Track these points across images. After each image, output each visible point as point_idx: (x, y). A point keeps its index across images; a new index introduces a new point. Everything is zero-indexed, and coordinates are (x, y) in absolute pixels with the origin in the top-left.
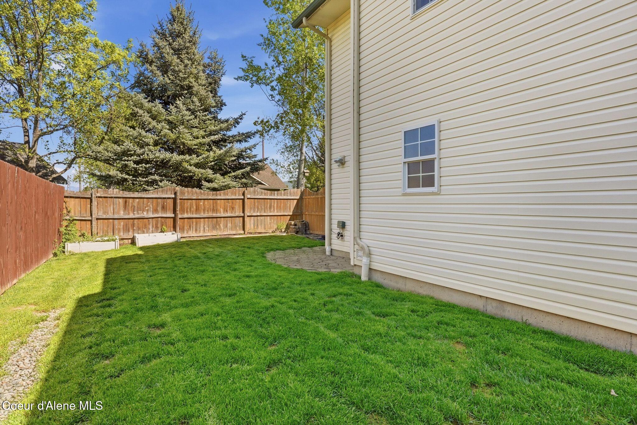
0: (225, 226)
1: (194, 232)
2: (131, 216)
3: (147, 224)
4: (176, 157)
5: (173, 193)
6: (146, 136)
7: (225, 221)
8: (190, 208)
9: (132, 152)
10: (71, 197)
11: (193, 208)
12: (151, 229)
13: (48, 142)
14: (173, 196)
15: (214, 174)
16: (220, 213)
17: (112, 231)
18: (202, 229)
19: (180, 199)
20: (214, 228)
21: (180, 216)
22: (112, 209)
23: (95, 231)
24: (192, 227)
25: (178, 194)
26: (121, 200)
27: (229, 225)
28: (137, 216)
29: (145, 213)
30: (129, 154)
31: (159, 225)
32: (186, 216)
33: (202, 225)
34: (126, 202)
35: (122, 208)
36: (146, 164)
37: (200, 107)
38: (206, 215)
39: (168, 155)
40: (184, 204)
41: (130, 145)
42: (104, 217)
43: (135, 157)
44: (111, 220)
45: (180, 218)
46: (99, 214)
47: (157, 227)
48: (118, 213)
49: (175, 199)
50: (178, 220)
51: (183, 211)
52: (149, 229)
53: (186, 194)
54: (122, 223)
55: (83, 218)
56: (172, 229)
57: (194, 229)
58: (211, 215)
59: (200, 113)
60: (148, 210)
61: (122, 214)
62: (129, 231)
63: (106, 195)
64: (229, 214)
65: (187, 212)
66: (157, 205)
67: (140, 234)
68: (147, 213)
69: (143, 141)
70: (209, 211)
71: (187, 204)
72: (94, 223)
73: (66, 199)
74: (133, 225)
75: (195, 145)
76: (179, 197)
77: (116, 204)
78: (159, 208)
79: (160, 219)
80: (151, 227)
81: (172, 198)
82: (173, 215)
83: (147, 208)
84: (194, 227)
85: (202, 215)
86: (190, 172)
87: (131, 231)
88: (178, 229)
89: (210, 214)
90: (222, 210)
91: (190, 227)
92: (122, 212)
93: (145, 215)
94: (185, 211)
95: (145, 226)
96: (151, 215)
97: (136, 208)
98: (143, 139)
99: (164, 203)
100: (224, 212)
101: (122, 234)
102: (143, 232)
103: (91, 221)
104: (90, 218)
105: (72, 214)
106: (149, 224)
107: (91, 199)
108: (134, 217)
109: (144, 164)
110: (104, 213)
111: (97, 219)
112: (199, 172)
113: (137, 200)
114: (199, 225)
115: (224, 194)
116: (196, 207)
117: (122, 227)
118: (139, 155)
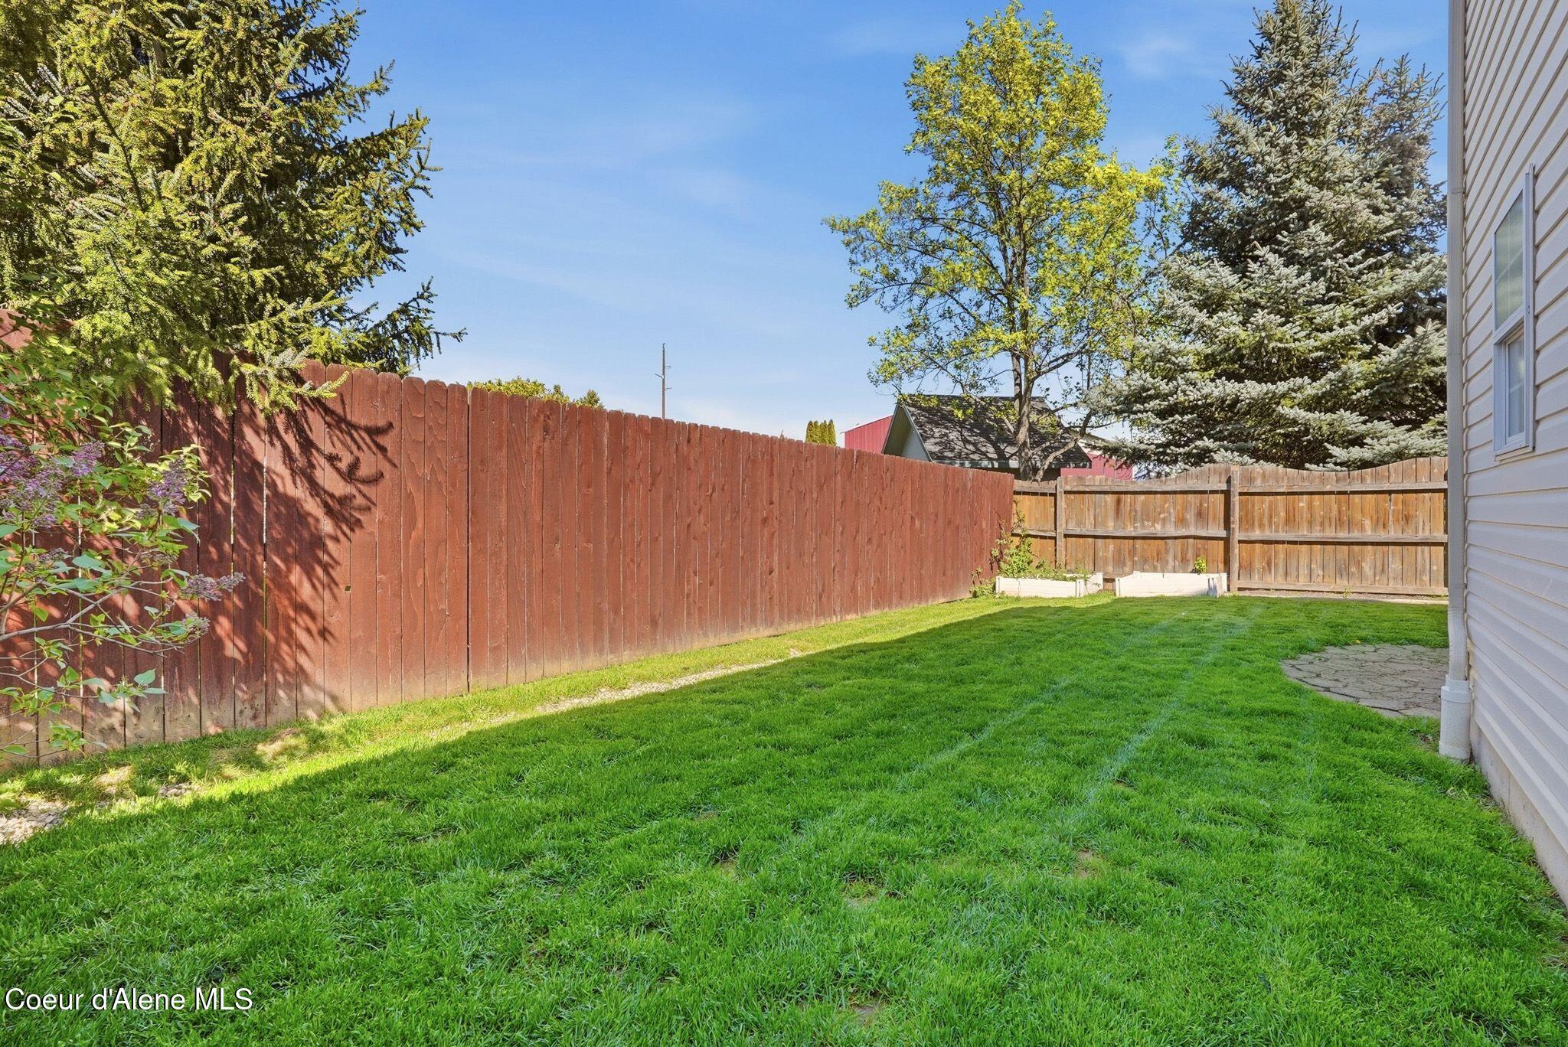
0: (1379, 568)
1: (1280, 579)
2: (1130, 531)
3: (1163, 551)
4: (1252, 389)
5: (1224, 479)
6: (1180, 352)
7: (1379, 556)
8: (1271, 517)
9: (1152, 392)
10: (1025, 493)
11: (1278, 515)
12: (1171, 563)
13: (1047, 390)
14: (1224, 487)
15: (1364, 423)
16: (1362, 528)
17: (1091, 564)
18: (1304, 571)
19: (1241, 494)
20: (1342, 571)
21: (1238, 536)
22: (1092, 518)
23: (1061, 557)
24: (1276, 565)
25: (1236, 482)
26: (1109, 498)
27: (1395, 566)
28: (1141, 532)
29: (1158, 527)
30: (1145, 398)
31: (1190, 555)
32: (1257, 534)
33: (1304, 562)
34: (1118, 502)
35: (1111, 513)
36: (1182, 414)
37: (1332, 244)
38: (1316, 534)
39: (1231, 388)
40: (1253, 505)
41: (1144, 376)
42: (1078, 532)
43: (1157, 401)
44: (1090, 540)
45: (1240, 542)
46: (1070, 526)
47: (1184, 560)
48: (1104, 524)
49: (1227, 494)
50: (1237, 545)
51: (1248, 521)
52: (1167, 562)
53: (1259, 482)
54: (1111, 547)
55: (1043, 534)
56: (1221, 566)
57: (1281, 571)
58: (1333, 535)
59: (1336, 260)
60: (1164, 520)
61: (1110, 528)
62: (1124, 564)
63: (1082, 489)
64: (1393, 534)
65: (1261, 526)
66: (1185, 508)
67: (1147, 571)
68: (1163, 526)
69: (1174, 363)
70: (1327, 524)
71: (1262, 505)
72: (1061, 541)
73: (1017, 497)
74: (1132, 553)
75: (1317, 349)
76: (1237, 488)
77: (1100, 506)
78: (1190, 516)
79: (1191, 541)
80: (1170, 558)
81: (1222, 492)
82: (1223, 534)
83: (1162, 516)
84: (1281, 564)
85: (1304, 533)
86: (1295, 422)
87: (1129, 564)
88: (1235, 566)
89: (1330, 534)
90: (1368, 523)
91: (1269, 564)
92: (1111, 524)
93: (1158, 529)
94: (1256, 524)
95: (1159, 557)
96: (1171, 531)
97: (1139, 514)
98: (1173, 358)
99: (1201, 504)
100: (1375, 528)
101: (1110, 569)
102: (1155, 570)
103: (1055, 538)
104: (1053, 534)
105: (1025, 525)
106: (1167, 552)
107: (1054, 495)
108: (1133, 534)
109: (1177, 416)
110: (1080, 523)
111: (1066, 536)
112: (1319, 419)
113: (1143, 497)
114: (1294, 562)
115: (1376, 478)
116: (1287, 512)
117: (1110, 555)
118: (1165, 397)
